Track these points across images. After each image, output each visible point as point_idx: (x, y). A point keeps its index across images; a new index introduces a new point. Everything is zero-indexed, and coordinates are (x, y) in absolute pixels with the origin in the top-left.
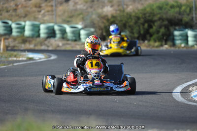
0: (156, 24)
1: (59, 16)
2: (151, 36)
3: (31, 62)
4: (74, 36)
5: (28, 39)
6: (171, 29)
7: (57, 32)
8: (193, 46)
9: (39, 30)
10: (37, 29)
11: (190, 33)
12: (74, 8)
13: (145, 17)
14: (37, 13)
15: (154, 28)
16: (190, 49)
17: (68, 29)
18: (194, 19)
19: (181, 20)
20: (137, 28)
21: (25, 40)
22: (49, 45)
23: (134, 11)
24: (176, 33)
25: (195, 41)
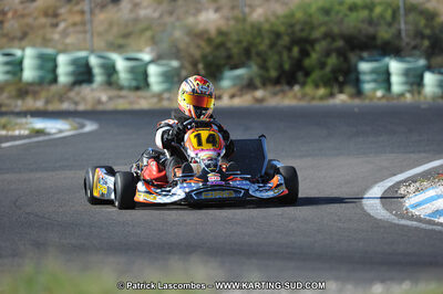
0: (318, 47)
1: (100, 34)
2: (307, 74)
3: (41, 138)
4: (135, 79)
5: (31, 88)
6: (353, 57)
7: (96, 70)
8: (402, 95)
9: (55, 66)
10: (50, 65)
11: (395, 66)
12: (133, 16)
13: (293, 33)
14: (49, 30)
15: (314, 56)
16: (395, 102)
17: (121, 64)
18: (403, 34)
19: (373, 38)
20: (276, 58)
21: (24, 91)
22: (77, 99)
23: (267, 20)
24: (364, 66)
25: (406, 83)
